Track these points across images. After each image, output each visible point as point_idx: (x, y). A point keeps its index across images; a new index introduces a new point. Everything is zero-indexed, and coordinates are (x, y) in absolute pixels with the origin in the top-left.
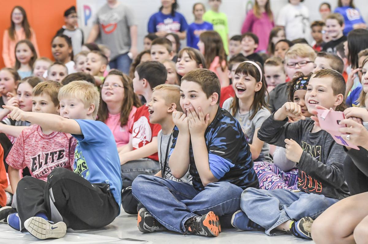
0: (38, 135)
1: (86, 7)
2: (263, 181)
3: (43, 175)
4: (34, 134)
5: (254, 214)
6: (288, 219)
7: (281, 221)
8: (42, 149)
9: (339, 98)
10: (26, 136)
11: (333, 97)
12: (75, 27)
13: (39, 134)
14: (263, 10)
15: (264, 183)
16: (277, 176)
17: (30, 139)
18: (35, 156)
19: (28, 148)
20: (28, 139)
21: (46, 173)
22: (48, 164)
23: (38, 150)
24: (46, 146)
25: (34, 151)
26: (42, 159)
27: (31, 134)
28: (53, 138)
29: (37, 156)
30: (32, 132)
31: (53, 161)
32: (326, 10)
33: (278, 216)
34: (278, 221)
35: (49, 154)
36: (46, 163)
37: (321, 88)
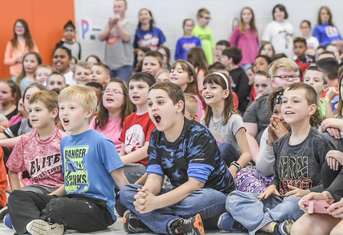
0: (36, 141)
1: (84, 22)
2: (246, 185)
3: (41, 177)
4: (32, 140)
5: (239, 215)
6: (271, 221)
7: (266, 222)
8: (39, 154)
9: (312, 108)
10: (25, 142)
11: (308, 107)
12: (74, 40)
13: (36, 139)
14: (248, 27)
15: (247, 187)
16: (259, 182)
17: (28, 145)
18: (33, 160)
19: (27, 153)
20: (27, 145)
21: (44, 175)
22: (45, 167)
23: (36, 154)
24: (43, 150)
25: (32, 156)
26: (40, 163)
27: (29, 140)
28: (49, 143)
29: (35, 160)
30: (31, 138)
31: (50, 165)
32: (306, 27)
33: (262, 218)
34: (262, 222)
35: (46, 158)
36: (44, 167)
37: (296, 99)
